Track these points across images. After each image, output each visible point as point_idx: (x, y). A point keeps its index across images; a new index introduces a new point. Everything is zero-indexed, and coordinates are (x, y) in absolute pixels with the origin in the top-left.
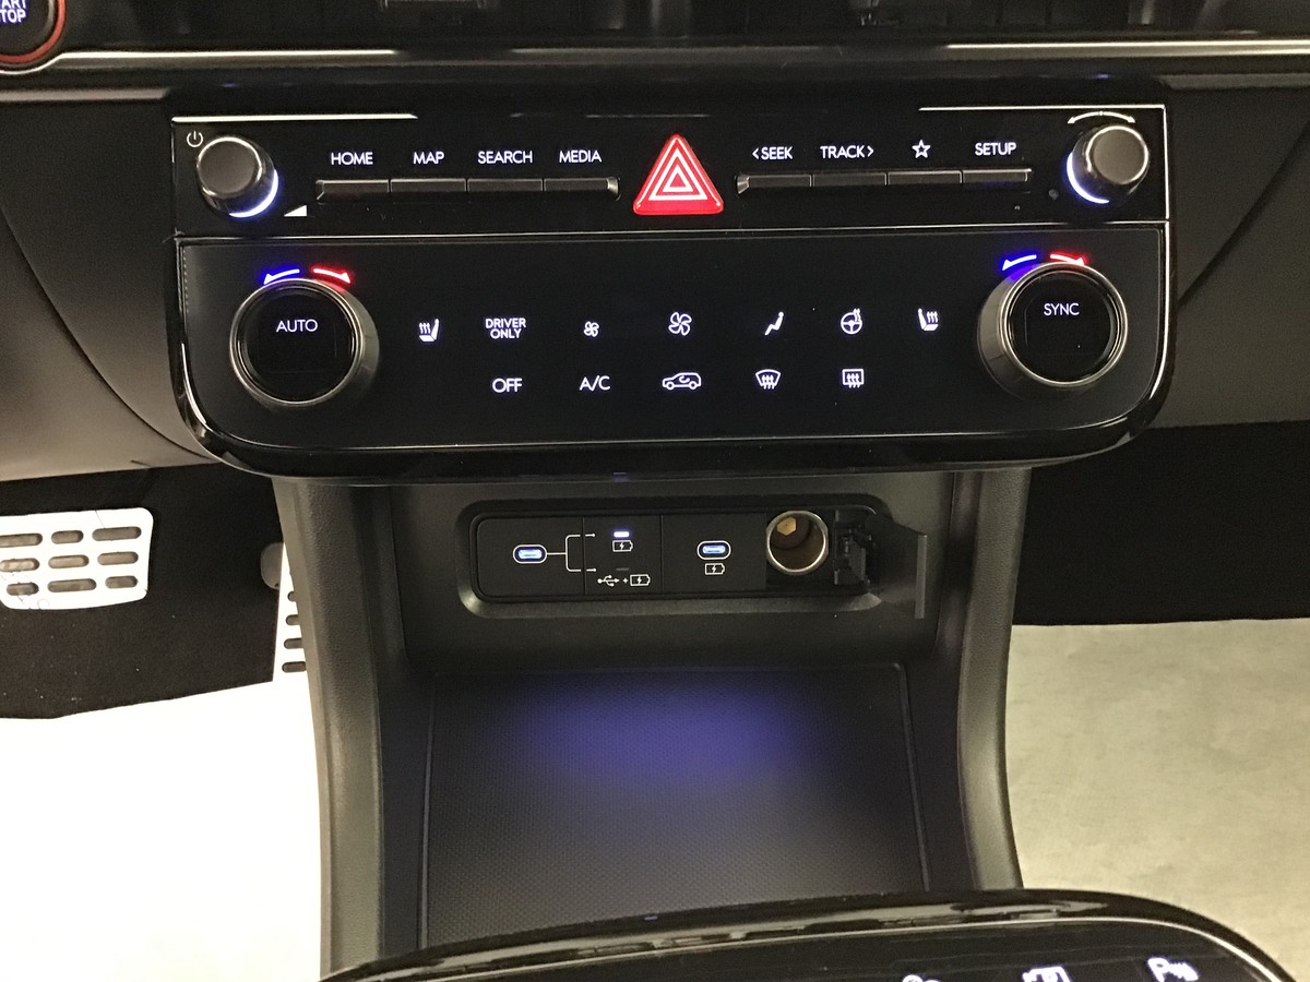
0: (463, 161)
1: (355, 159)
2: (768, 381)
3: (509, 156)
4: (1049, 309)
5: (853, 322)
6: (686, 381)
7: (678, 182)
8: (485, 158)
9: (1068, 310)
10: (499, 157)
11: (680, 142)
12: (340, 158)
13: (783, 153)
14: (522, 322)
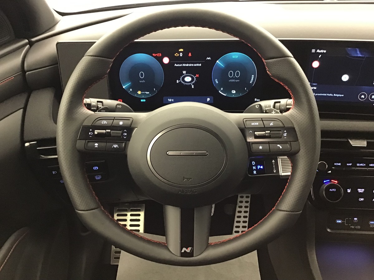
0: (354, 165)
1: (338, 164)
3: (362, 165)
8: (358, 165)
12: (336, 164)
14: (364, 190)
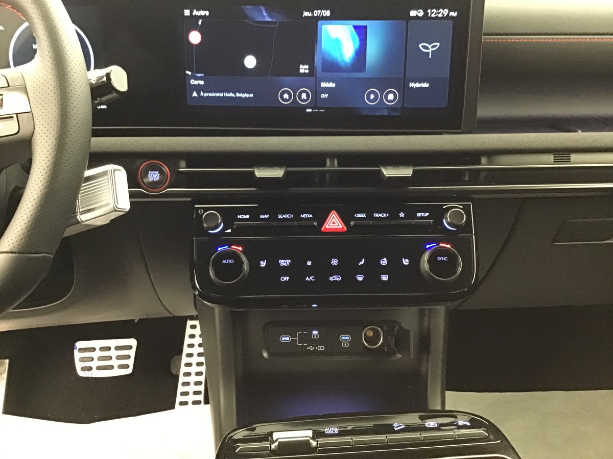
0: (274, 217)
1: (244, 217)
2: (360, 278)
3: (287, 216)
4: (439, 259)
5: (384, 262)
6: (337, 278)
7: (334, 223)
8: (280, 216)
9: (445, 259)
10: (284, 216)
11: (335, 212)
12: (240, 217)
13: (364, 215)
14: (290, 261)
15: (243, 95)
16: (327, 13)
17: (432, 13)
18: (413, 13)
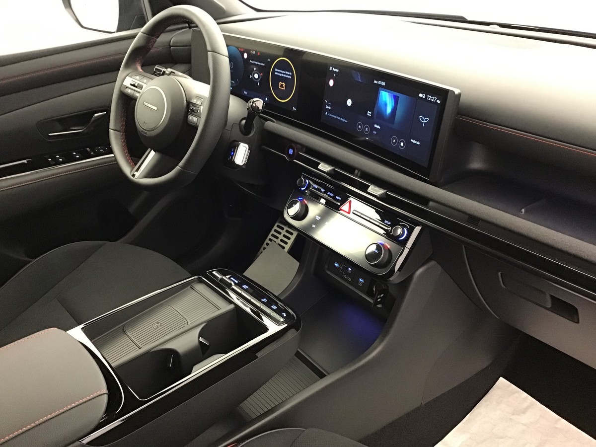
8: (328, 193)
9: (377, 251)
15: (344, 120)
16: (384, 84)
17: (429, 98)
18: (421, 95)
